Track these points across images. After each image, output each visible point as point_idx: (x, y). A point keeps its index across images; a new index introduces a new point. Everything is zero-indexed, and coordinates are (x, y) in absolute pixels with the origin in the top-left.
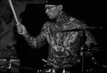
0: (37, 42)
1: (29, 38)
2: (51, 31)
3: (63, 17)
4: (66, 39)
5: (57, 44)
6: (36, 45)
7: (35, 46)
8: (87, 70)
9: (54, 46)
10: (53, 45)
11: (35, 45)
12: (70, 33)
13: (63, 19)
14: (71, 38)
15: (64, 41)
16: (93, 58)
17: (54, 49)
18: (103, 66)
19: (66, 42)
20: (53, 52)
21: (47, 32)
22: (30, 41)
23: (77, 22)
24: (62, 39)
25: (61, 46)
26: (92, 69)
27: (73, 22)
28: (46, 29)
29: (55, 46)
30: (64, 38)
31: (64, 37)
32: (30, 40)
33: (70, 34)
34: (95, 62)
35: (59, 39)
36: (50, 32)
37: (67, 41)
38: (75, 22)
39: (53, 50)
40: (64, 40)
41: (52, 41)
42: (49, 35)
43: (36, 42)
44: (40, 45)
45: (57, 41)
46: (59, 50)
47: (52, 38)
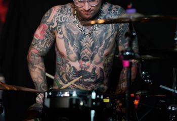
4: (100, 49)
8: (132, 93)
12: (105, 37)
14: (108, 45)
16: (143, 72)
18: (161, 86)
20: (70, 70)
21: (61, 33)
23: (114, 11)
24: (92, 51)
25: (87, 62)
26: (140, 93)
27: (109, 13)
28: (59, 28)
29: (78, 61)
30: (95, 49)
34: (147, 79)
35: (86, 49)
36: (68, 36)
37: (100, 53)
38: (112, 11)
39: (71, 69)
40: (95, 52)
41: (72, 53)
42: (65, 42)
45: (82, 53)
46: (83, 69)
47: (71, 48)
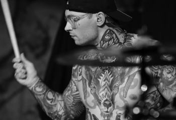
0: (65, 105)
1: (44, 94)
2: (88, 73)
3: (110, 39)
5: (100, 103)
6: (63, 111)
7: (60, 113)
9: (94, 107)
10: (92, 105)
11: (60, 111)
12: (129, 72)
13: (111, 42)
14: (133, 84)
15: (116, 94)
17: (94, 115)
19: (121, 97)
21: (80, 75)
22: (49, 102)
24: (111, 90)
25: (110, 108)
28: (80, 68)
29: (97, 107)
30: (115, 87)
31: (117, 84)
32: (49, 99)
33: (131, 73)
35: (106, 89)
41: (89, 96)
42: (83, 83)
43: (63, 105)
44: (72, 112)
45: (101, 94)
